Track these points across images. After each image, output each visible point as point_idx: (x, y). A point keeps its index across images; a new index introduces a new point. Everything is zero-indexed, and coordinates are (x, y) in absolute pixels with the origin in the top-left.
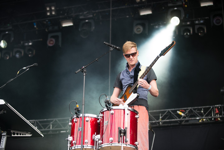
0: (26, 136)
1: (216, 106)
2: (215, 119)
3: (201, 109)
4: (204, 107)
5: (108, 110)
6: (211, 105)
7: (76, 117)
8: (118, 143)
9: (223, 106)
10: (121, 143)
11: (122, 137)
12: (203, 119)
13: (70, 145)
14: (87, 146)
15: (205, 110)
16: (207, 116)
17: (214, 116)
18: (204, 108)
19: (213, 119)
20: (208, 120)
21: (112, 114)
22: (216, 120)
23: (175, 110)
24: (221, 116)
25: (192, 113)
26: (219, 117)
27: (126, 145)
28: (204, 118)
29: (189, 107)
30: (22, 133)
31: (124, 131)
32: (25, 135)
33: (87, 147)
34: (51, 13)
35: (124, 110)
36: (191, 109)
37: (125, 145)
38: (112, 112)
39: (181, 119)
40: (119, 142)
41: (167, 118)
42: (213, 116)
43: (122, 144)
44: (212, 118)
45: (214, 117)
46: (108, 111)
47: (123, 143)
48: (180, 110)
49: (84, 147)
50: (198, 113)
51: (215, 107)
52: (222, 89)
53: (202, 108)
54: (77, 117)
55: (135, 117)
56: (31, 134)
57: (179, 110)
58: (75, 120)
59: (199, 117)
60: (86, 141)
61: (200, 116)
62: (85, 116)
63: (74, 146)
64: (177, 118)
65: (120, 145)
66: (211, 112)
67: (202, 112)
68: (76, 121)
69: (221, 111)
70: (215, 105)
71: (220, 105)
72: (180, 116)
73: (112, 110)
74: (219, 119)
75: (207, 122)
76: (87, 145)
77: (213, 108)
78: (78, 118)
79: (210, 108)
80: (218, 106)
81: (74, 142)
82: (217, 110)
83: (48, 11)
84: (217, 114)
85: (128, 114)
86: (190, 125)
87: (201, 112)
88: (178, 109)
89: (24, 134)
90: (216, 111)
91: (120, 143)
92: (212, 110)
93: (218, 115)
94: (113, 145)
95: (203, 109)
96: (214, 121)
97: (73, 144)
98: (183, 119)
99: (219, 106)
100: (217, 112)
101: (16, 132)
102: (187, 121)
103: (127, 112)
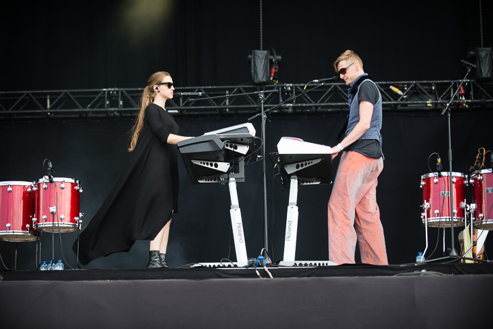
1: (460, 81)
3: (430, 85)
6: (452, 80)
7: (437, 175)
9: (473, 83)
22: (461, 107)
23: (386, 84)
24: (469, 101)
25: (416, 89)
26: (467, 103)
29: (413, 80)
36: (415, 84)
39: (399, 101)
48: (395, 85)
50: (425, 89)
52: (473, 51)
57: (393, 85)
58: (435, 181)
64: (392, 99)
67: (433, 88)
69: (469, 91)
70: (459, 79)
71: (469, 80)
72: (396, 96)
77: (455, 83)
78: (441, 177)
79: (451, 83)
80: (464, 81)
81: (436, 212)
82: (461, 88)
84: (461, 95)
86: (411, 111)
87: (432, 89)
88: (392, 82)
93: (464, 98)
98: (401, 102)
99: (466, 82)
100: (462, 91)
102: (406, 105)
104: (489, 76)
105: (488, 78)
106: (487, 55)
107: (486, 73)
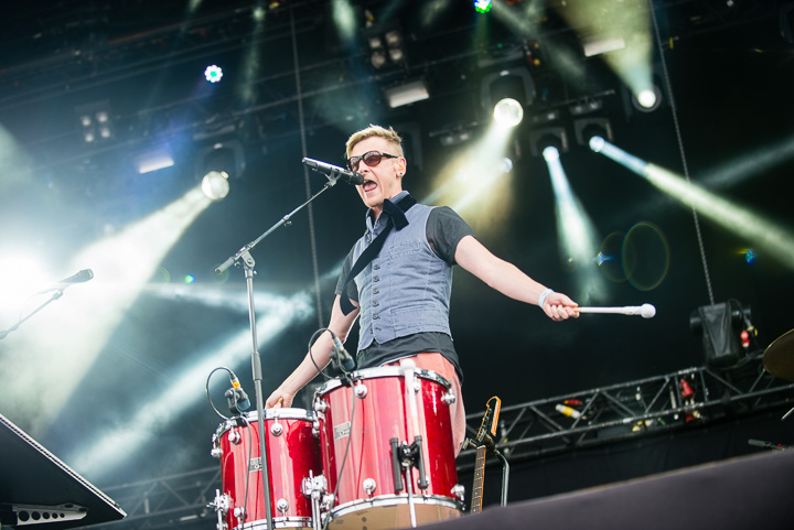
0: (66, 519)
1: (680, 373)
2: (683, 415)
3: (632, 391)
4: (642, 381)
5: (345, 384)
6: (664, 374)
7: (235, 423)
8: (394, 495)
9: (704, 372)
10: (406, 495)
11: (408, 472)
12: (644, 420)
13: (227, 525)
14: (288, 520)
15: (649, 391)
16: (656, 408)
17: (678, 406)
18: (641, 386)
19: (676, 417)
20: (659, 424)
21: (362, 396)
22: (688, 419)
23: (548, 404)
24: (701, 405)
25: (607, 405)
26: (698, 409)
27: (425, 498)
28: (649, 418)
29: (595, 387)
30: (51, 512)
31: (412, 450)
32: (62, 516)
33: (289, 525)
34: (98, 136)
35: (402, 378)
36: (600, 394)
37: (421, 501)
38: (361, 388)
39: (574, 429)
40: (397, 492)
41: (525, 432)
42: (674, 406)
43: (411, 499)
44: (672, 415)
45: (679, 410)
46: (344, 388)
47: (414, 492)
48: (566, 402)
49: (277, 525)
50: (625, 403)
51: (680, 377)
52: (695, 316)
53: (636, 386)
54: (241, 424)
55: (442, 399)
56: (81, 511)
57: (562, 403)
58: (231, 437)
59: (630, 416)
60: (280, 503)
61: (632, 412)
62: (268, 417)
63: (240, 526)
64: (560, 427)
65: (405, 501)
66: (666, 395)
67: (638, 397)
68: (238, 437)
69: (700, 387)
70: (677, 371)
71: (695, 369)
72: (566, 421)
73: (359, 382)
74: (697, 415)
75: (657, 428)
76: (285, 518)
77: (672, 380)
78: (244, 425)
79: (664, 381)
80: (687, 371)
81: (237, 512)
82: (685, 385)
83: (87, 129)
84: (688, 398)
85: (416, 391)
86: (603, 445)
87: (635, 400)
88: (557, 398)
89: (59, 513)
90: (682, 390)
91: (403, 494)
92: (671, 387)
93: (692, 402)
94: (376, 504)
95: (638, 389)
96: (681, 423)
97: (235, 519)
98: (579, 430)
99: (690, 374)
100: (687, 391)
101: (30, 510)
102: (594, 433)
103: (413, 384)
104: (728, 352)
105: (726, 356)
106: (719, 316)
107: (722, 348)
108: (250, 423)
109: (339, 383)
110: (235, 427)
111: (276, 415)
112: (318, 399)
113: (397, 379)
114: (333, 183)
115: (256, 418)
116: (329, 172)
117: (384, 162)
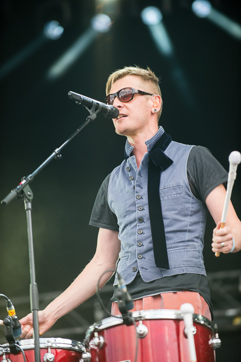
5: (127, 322)
7: (9, 350)
21: (142, 337)
35: (178, 321)
38: (142, 328)
46: (125, 326)
54: (15, 351)
55: (210, 342)
62: (42, 346)
73: (141, 322)
78: (18, 353)
103: (191, 330)
108: (24, 350)
109: (120, 321)
110: (7, 353)
111: (50, 344)
112: (96, 334)
113: (172, 321)
114: (93, 116)
115: (33, 346)
116: (90, 105)
117: (138, 99)
